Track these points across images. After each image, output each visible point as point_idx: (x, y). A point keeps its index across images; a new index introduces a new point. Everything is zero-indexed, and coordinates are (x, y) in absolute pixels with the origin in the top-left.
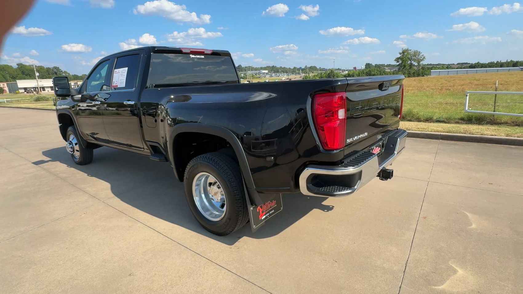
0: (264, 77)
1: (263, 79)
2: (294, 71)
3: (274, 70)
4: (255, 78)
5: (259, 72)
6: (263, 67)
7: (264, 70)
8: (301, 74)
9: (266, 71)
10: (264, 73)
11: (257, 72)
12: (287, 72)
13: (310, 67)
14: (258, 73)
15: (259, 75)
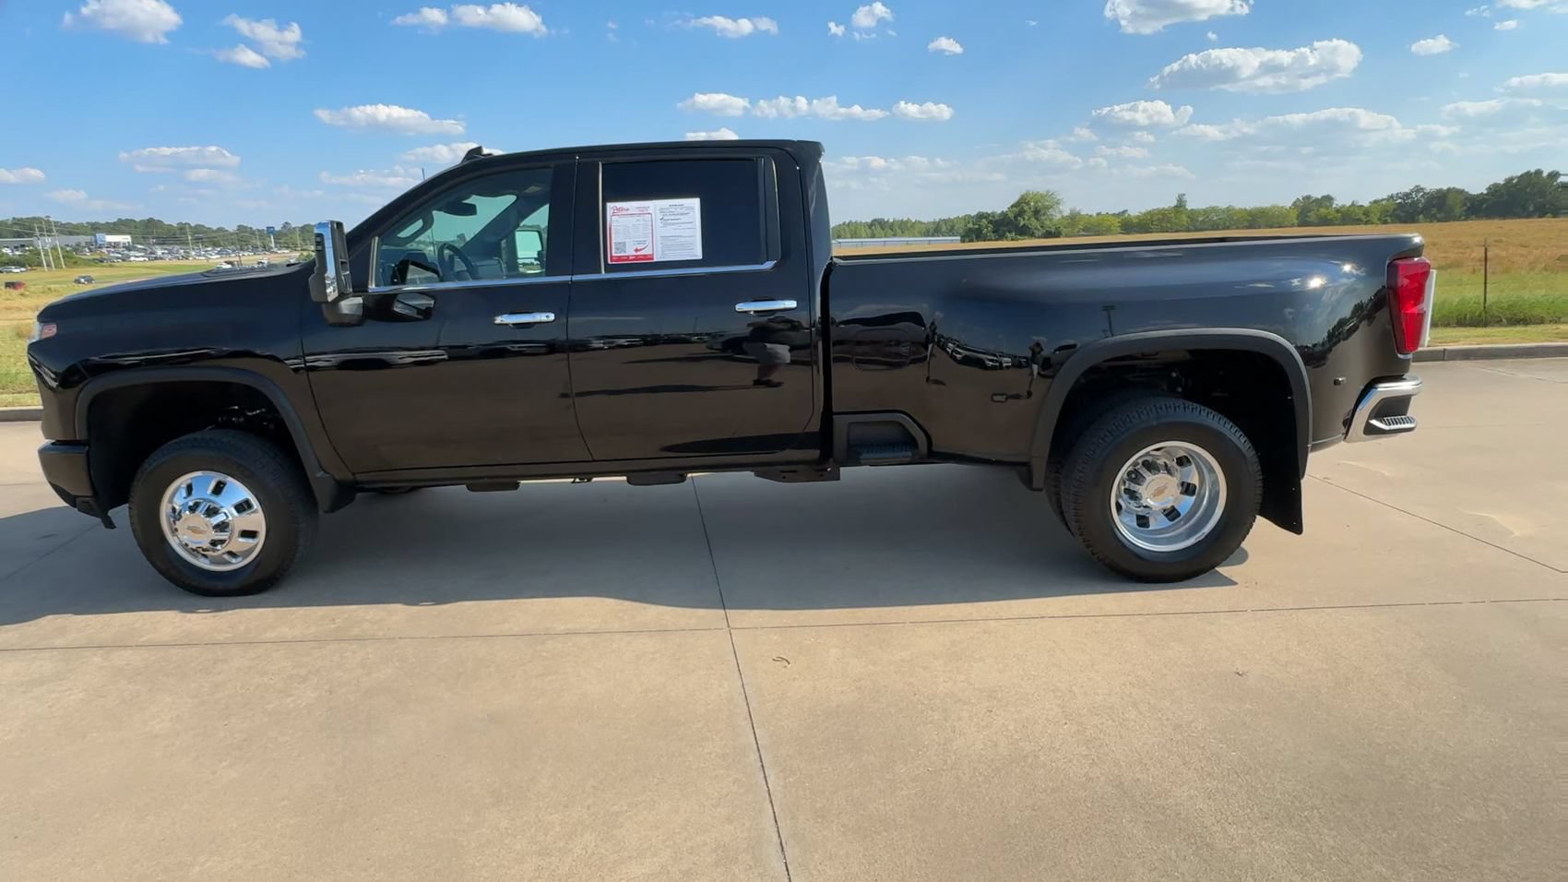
0: (118, 258)
1: (117, 267)
2: (244, 238)
3: (151, 233)
4: (79, 263)
5: (88, 238)
6: (103, 222)
7: (110, 233)
8: (275, 250)
9: (125, 239)
10: (116, 245)
11: (83, 239)
12: (215, 245)
13: (303, 227)
14: (86, 243)
15: (91, 250)
